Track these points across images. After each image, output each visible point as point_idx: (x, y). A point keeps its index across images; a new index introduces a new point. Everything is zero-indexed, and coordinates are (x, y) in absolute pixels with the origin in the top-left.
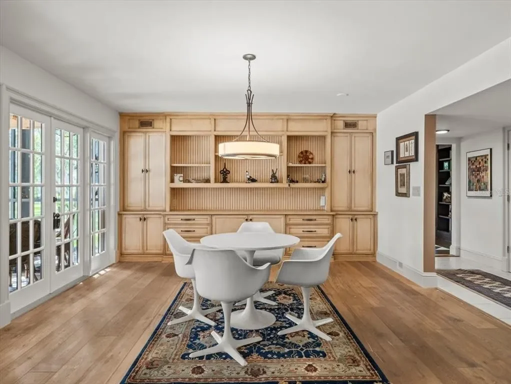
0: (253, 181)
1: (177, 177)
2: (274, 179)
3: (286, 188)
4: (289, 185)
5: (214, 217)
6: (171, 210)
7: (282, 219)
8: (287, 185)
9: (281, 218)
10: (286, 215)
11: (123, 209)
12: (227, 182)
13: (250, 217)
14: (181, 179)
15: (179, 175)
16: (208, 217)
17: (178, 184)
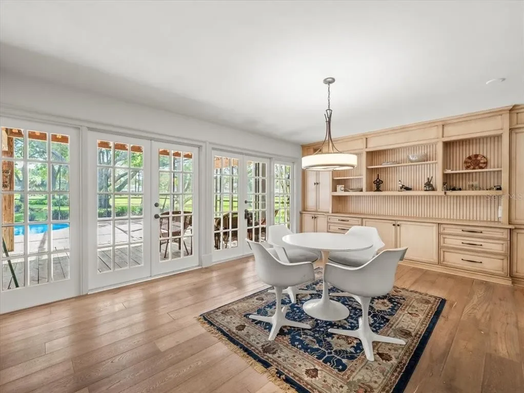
0: (407, 189)
1: (339, 187)
2: (429, 186)
3: (441, 196)
4: (445, 193)
5: (364, 220)
6: (332, 213)
7: (435, 227)
8: (442, 193)
9: (433, 226)
10: (439, 224)
11: (304, 210)
12: (381, 191)
13: (399, 223)
14: (343, 189)
15: (340, 186)
16: (360, 220)
17: (340, 192)
